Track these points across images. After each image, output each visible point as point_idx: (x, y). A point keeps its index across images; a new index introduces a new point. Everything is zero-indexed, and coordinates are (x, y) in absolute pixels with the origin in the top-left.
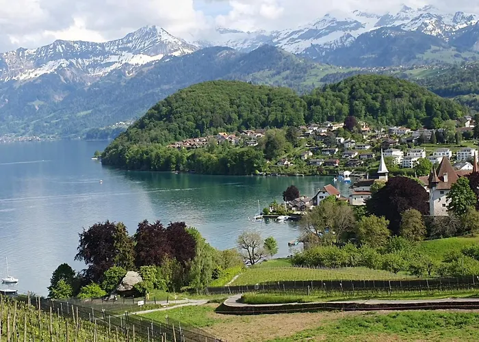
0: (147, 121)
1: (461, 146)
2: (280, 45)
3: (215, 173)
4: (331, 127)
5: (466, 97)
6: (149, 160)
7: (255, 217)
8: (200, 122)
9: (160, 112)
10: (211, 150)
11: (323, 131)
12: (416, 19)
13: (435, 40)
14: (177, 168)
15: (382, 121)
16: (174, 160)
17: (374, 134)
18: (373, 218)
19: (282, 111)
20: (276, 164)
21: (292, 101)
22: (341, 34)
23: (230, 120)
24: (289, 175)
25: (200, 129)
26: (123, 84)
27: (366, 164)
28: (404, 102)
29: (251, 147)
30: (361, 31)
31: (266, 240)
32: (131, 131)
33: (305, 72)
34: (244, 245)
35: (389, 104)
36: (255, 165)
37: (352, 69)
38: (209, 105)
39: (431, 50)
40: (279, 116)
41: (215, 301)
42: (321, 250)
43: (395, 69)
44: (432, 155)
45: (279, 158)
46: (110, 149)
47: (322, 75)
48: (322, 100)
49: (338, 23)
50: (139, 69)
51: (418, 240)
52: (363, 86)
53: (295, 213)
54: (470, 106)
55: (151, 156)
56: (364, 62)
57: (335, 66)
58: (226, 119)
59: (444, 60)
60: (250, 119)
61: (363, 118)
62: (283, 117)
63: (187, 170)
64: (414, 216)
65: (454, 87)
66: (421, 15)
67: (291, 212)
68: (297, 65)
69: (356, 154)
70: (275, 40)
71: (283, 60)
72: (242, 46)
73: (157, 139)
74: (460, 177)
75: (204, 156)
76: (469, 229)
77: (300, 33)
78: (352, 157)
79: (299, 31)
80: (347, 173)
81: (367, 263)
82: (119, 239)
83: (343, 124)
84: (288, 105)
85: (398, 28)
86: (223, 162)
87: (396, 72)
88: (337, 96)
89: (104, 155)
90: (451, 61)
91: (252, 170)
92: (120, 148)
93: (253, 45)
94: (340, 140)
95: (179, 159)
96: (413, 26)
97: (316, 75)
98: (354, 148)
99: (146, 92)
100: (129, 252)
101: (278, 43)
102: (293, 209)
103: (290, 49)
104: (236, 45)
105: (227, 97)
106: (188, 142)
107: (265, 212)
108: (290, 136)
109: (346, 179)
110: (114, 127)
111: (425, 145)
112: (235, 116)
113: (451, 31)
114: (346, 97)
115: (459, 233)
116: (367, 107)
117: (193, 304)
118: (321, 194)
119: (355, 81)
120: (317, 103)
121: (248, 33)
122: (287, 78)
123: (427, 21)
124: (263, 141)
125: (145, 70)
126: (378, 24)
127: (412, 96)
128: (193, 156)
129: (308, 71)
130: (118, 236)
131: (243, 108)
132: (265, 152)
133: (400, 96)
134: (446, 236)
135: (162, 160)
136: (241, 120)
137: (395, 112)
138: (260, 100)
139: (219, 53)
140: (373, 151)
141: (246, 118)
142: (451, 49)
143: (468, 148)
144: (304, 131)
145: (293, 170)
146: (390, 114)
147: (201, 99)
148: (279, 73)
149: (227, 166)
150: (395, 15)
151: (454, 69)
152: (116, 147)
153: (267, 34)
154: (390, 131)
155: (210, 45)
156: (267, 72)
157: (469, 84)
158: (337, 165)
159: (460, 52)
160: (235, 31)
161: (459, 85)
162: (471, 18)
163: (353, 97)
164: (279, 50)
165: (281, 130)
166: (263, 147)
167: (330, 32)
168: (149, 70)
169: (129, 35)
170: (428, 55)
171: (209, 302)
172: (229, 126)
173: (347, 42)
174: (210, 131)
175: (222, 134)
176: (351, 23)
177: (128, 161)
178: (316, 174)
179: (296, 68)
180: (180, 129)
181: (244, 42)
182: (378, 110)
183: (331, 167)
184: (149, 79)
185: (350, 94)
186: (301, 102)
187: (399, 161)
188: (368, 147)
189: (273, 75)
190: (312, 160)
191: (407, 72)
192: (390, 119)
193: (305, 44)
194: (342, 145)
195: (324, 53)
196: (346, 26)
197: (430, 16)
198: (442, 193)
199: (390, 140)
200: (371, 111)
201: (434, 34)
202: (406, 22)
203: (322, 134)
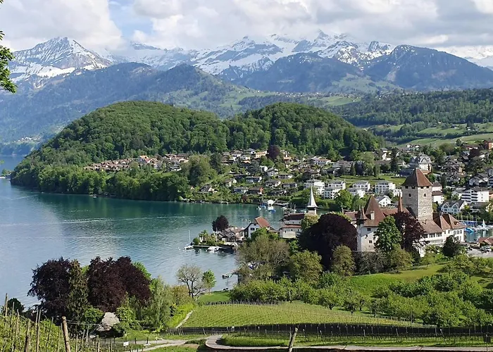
0: (61, 140)
1: (379, 179)
2: (198, 65)
3: (136, 199)
4: (254, 155)
5: (380, 127)
6: (65, 182)
7: (186, 248)
8: (120, 144)
9: (76, 131)
10: (132, 174)
11: (247, 158)
12: (333, 46)
13: (350, 68)
14: (96, 192)
15: (302, 150)
16: (92, 183)
17: (295, 163)
18: (307, 253)
19: (204, 136)
20: (200, 191)
21: (214, 125)
22: (259, 57)
23: (150, 143)
24: (214, 202)
25: (119, 151)
26: (30, 96)
27: (288, 194)
28: (323, 132)
29: (174, 172)
30: (279, 56)
31: (205, 274)
32: (45, 149)
33: (224, 94)
34: (183, 279)
35: (309, 133)
36: (179, 191)
37: (269, 93)
38: (129, 126)
39: (346, 78)
40: (201, 141)
41: (193, 342)
42: (259, 285)
43: (313, 96)
44: (351, 187)
45: (203, 185)
46: (21, 168)
47: (241, 98)
48: (244, 126)
49: (256, 45)
50: (49, 82)
51: (348, 275)
52: (285, 114)
53: (226, 243)
54: (385, 136)
55: (68, 177)
56: (281, 87)
57: (254, 90)
58: (147, 141)
59: (358, 88)
60: (171, 143)
61: (284, 146)
62: (206, 142)
63: (106, 193)
64: (344, 252)
65: (369, 117)
66: (338, 42)
67: (221, 242)
68: (216, 87)
69: (280, 183)
70: (193, 60)
71: (201, 81)
72: (159, 64)
73: (73, 160)
74: (386, 216)
75: (125, 180)
76: (394, 266)
77: (219, 54)
78: (276, 186)
79: (217, 52)
80: (271, 202)
81: (304, 298)
82: (74, 276)
83: (266, 152)
84: (211, 129)
85: (315, 55)
86: (146, 187)
87: (313, 99)
88: (259, 123)
89: (14, 174)
90: (366, 90)
91: (175, 196)
92: (32, 167)
93: (170, 63)
94: (263, 169)
95: (98, 182)
96: (330, 54)
97: (235, 98)
98: (277, 177)
99: (55, 107)
100: (83, 289)
101: (196, 62)
102: (223, 239)
103: (208, 69)
104: (152, 62)
105: (149, 119)
106: (108, 164)
107: (196, 241)
108: (214, 163)
109: (270, 208)
110: (19, 142)
111: (345, 176)
112: (156, 139)
113: (366, 60)
114: (268, 124)
115: (385, 269)
116: (288, 136)
117: (172, 345)
118: (252, 226)
119: (276, 109)
120: (240, 129)
121: (166, 50)
122: (205, 99)
123: (343, 50)
124: (187, 167)
125: (55, 83)
126: (295, 50)
127: (331, 126)
128: (113, 179)
129: (227, 93)
130: (73, 273)
131: (164, 130)
132: (189, 178)
133: (319, 125)
134: (373, 272)
135: (80, 182)
136: (163, 143)
137: (314, 141)
138: (182, 124)
139: (135, 70)
140: (295, 180)
141: (167, 141)
142: (365, 78)
143: (386, 181)
144: (228, 158)
145: (218, 198)
146: (310, 143)
147: (120, 119)
148: (196, 94)
149: (149, 191)
150: (312, 42)
151: (368, 97)
152: (28, 166)
153: (185, 52)
154: (311, 161)
155: (125, 60)
156: (185, 92)
157: (383, 114)
158: (261, 193)
159: (374, 81)
160: (152, 48)
161: (373, 116)
162: (386, 48)
163: (274, 124)
164: (197, 70)
165: (205, 156)
166: (188, 173)
167: (248, 55)
168: (58, 83)
169: (39, 46)
170: (343, 83)
171: (187, 343)
172: (150, 149)
173: (265, 66)
174: (130, 153)
175: (143, 157)
176: (269, 47)
177: (42, 182)
178: (240, 202)
179: (213, 88)
180: (98, 150)
181: (161, 60)
182: (298, 138)
183: (255, 196)
184: (59, 93)
185: (272, 121)
186: (223, 127)
187: (321, 192)
188: (290, 177)
189: (191, 95)
190: (236, 188)
191: (324, 99)
192: (310, 148)
193: (223, 65)
194: (266, 174)
195: (242, 76)
196: (265, 50)
197: (346, 44)
198: (369, 230)
199: (312, 171)
200: (292, 139)
201: (349, 61)
202: (322, 48)
203: (246, 162)
